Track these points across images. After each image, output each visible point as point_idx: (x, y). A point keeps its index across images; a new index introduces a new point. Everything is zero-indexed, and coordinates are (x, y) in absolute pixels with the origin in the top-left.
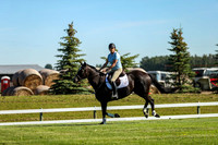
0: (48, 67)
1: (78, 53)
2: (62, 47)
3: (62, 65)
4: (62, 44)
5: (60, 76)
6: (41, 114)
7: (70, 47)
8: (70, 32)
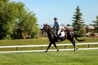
0: (68, 25)
1: (81, 19)
2: (74, 17)
3: (74, 24)
4: (74, 15)
5: (74, 29)
6: (65, 46)
7: (78, 17)
8: (78, 10)
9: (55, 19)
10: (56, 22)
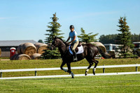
0: (40, 41)
1: (59, 33)
2: (49, 29)
3: (49, 40)
4: (49, 27)
5: (48, 47)
6: (36, 72)
7: (54, 29)
8: (54, 19)
9: (71, 27)
10: (72, 31)
